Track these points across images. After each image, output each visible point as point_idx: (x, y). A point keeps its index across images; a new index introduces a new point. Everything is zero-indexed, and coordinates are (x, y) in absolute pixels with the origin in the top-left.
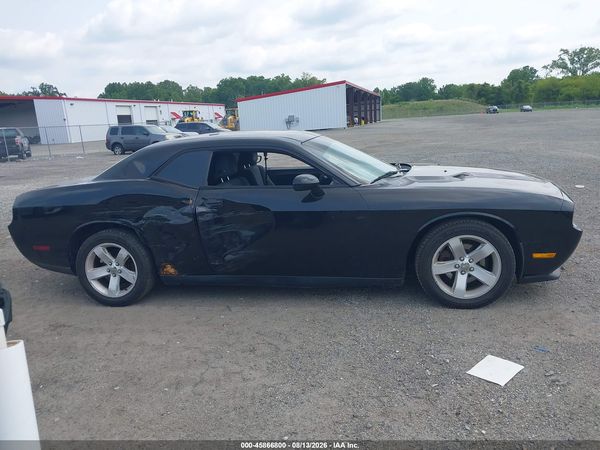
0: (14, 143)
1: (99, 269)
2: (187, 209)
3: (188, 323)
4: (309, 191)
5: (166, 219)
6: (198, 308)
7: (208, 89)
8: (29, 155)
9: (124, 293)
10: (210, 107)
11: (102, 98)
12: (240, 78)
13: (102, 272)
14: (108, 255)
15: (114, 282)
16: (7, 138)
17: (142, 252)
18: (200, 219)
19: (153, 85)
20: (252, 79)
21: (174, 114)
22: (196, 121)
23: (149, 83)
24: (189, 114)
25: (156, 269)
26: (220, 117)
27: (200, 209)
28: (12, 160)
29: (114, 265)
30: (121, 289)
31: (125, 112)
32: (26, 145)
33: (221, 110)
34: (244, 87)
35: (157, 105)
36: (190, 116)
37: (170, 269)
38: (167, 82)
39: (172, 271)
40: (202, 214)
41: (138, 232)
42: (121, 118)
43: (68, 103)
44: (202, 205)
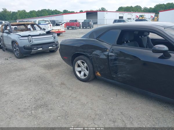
0: (89, 24)
1: (79, 68)
2: (106, 53)
3: (99, 97)
4: (162, 54)
5: (99, 56)
6: (106, 91)
7: (151, 8)
8: (93, 27)
9: (84, 78)
10: (150, 14)
11: (117, 11)
12: (163, 4)
13: (79, 69)
14: (81, 64)
15: (82, 73)
16: (88, 22)
17: (91, 66)
18: (110, 57)
19: (132, 7)
20: (169, 4)
21: (137, 16)
22: (143, 18)
23: (131, 7)
24: (141, 16)
25: (94, 73)
26: (152, 17)
27: (110, 54)
28: (88, 28)
29: (83, 68)
30: (84, 76)
31: (121, 15)
32: (92, 24)
33: (153, 15)
34: (164, 7)
35: (132, 13)
36: (142, 17)
37: (98, 74)
38: (137, 6)
39: (99, 74)
40: (111, 56)
41: (90, 58)
42: (120, 17)
43: (106, 12)
44: (112, 52)
